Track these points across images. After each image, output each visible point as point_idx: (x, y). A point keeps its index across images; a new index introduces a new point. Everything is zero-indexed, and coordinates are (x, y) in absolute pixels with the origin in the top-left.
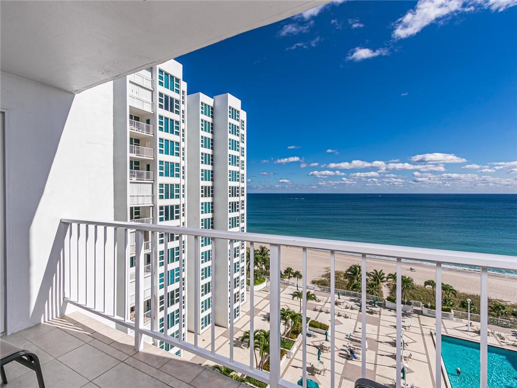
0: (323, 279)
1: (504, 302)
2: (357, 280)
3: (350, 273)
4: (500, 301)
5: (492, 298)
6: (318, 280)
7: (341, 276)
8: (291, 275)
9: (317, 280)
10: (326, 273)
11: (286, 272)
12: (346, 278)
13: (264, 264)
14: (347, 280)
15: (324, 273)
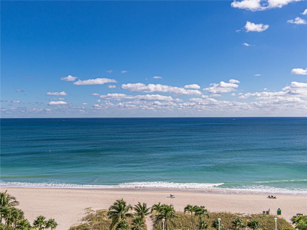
0: (83, 222)
1: (241, 214)
2: (122, 217)
3: (114, 210)
4: (238, 214)
5: (233, 213)
6: (78, 225)
7: (104, 216)
8: (42, 226)
9: (76, 225)
10: (87, 214)
11: (36, 223)
12: (110, 218)
13: (4, 217)
14: (111, 220)
15: (85, 216)
